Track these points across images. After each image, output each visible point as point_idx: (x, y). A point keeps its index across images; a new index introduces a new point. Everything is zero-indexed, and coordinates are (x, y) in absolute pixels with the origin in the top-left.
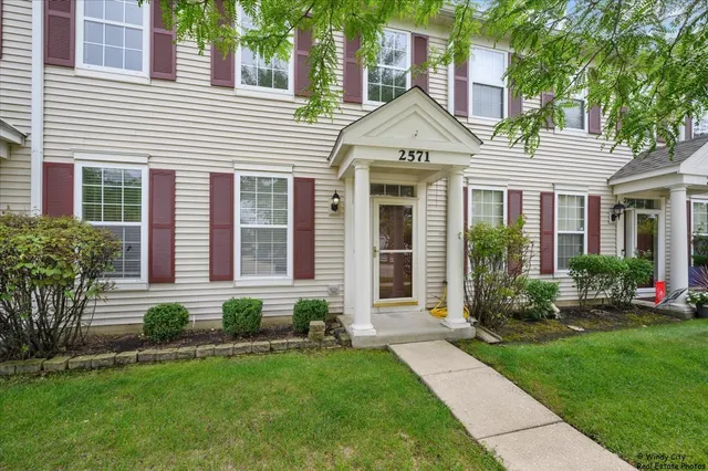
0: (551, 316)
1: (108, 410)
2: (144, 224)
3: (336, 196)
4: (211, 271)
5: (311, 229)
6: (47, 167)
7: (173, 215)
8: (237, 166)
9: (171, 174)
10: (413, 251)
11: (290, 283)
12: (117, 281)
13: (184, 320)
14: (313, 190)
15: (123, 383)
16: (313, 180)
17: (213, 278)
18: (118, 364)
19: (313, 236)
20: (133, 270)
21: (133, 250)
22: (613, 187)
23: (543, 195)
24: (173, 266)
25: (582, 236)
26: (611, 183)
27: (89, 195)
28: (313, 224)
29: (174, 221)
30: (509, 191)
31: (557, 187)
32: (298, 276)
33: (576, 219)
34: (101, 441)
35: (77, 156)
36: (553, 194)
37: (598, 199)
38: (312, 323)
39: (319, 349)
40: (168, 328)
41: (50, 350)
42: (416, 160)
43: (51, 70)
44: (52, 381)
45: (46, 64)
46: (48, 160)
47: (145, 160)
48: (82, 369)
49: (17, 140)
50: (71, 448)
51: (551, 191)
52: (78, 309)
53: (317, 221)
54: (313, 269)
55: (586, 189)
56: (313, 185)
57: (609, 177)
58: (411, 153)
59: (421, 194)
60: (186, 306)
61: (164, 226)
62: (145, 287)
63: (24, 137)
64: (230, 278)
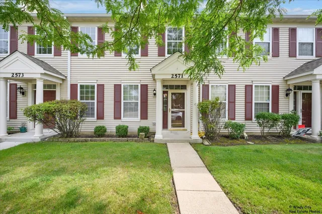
0: (243, 137)
1: (81, 150)
2: (95, 101)
3: (155, 90)
4: (114, 116)
5: (147, 102)
6: (72, 85)
7: (104, 98)
8: (122, 82)
9: (103, 85)
10: (185, 110)
11: (139, 121)
12: (87, 118)
13: (105, 131)
14: (147, 88)
15: (86, 145)
16: (147, 85)
17: (115, 118)
18: (86, 141)
19: (147, 104)
20: (92, 115)
21: (93, 109)
22: (287, 81)
23: (246, 86)
24: (103, 114)
25: (269, 103)
26: (286, 79)
27: (82, 93)
28: (147, 100)
29: (104, 100)
30: (229, 85)
31: (254, 82)
32: (142, 118)
33: (265, 96)
34: (78, 155)
35: (78, 81)
36: (252, 86)
37: (278, 87)
38: (141, 133)
39: (142, 142)
40: (100, 133)
41: (71, 136)
42: (178, 77)
43: (72, 57)
44: (71, 143)
45: (71, 56)
46: (72, 83)
47: (96, 82)
48: (77, 141)
49: (64, 78)
50: (72, 155)
51: (251, 84)
52: (78, 126)
53: (148, 99)
54: (147, 116)
55: (271, 82)
56: (147, 87)
57: (284, 76)
58: (176, 75)
59: (189, 88)
60: (106, 127)
61: (101, 102)
62: (96, 121)
63: (66, 77)
64: (120, 118)
